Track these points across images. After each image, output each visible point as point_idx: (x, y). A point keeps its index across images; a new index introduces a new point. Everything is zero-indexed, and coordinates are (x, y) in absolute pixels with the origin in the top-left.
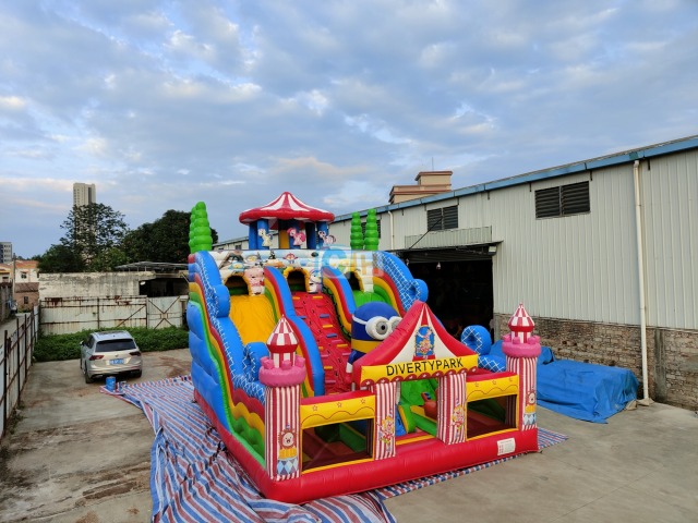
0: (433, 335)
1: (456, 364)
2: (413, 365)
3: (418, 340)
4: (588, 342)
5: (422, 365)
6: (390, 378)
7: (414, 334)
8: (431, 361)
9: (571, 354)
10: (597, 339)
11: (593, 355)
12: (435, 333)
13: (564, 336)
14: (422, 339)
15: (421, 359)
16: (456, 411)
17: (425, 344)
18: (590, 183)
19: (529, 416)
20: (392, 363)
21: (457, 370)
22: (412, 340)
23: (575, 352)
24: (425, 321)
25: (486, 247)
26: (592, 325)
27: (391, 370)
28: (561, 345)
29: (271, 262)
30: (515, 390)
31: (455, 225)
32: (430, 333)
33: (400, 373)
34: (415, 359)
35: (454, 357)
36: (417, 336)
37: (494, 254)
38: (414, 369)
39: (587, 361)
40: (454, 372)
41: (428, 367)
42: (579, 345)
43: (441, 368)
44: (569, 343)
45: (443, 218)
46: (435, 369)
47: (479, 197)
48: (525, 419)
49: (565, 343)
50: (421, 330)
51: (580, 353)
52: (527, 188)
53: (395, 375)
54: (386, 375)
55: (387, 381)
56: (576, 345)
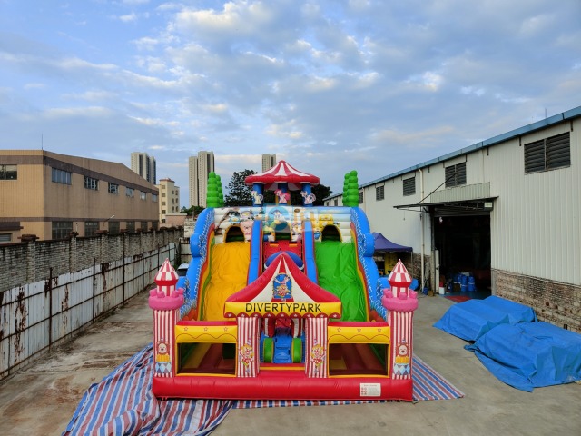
0: (290, 281)
1: (314, 309)
2: (271, 306)
3: (275, 285)
4: (567, 306)
5: (280, 306)
6: (249, 313)
7: (272, 280)
8: (289, 304)
9: (553, 317)
10: (576, 304)
11: (572, 321)
12: (293, 280)
13: (547, 297)
14: (279, 285)
15: (279, 301)
16: (314, 349)
17: (283, 289)
18: (571, 133)
19: (399, 367)
20: (252, 302)
21: (315, 313)
22: (270, 285)
23: (556, 315)
24: (282, 270)
25: (481, 202)
26: (571, 287)
27: (249, 307)
28: (544, 307)
29: (260, 216)
30: (386, 341)
31: (464, 182)
32: (287, 280)
33: (257, 311)
34: (273, 300)
35: (314, 303)
36: (274, 282)
37: (492, 209)
38: (271, 309)
39: (566, 327)
40: (312, 316)
41: (285, 308)
42: (560, 308)
43: (297, 311)
44: (551, 305)
45: (456, 175)
46: (292, 311)
47: (480, 153)
48: (396, 369)
49: (548, 304)
50: (278, 277)
51: (561, 317)
52: (517, 142)
53: (253, 311)
54: (245, 311)
55: (246, 316)
56: (556, 307)
